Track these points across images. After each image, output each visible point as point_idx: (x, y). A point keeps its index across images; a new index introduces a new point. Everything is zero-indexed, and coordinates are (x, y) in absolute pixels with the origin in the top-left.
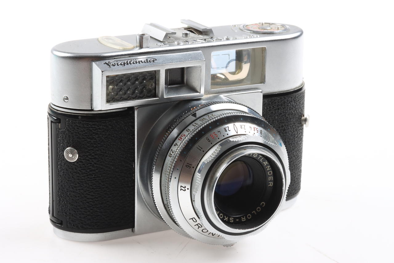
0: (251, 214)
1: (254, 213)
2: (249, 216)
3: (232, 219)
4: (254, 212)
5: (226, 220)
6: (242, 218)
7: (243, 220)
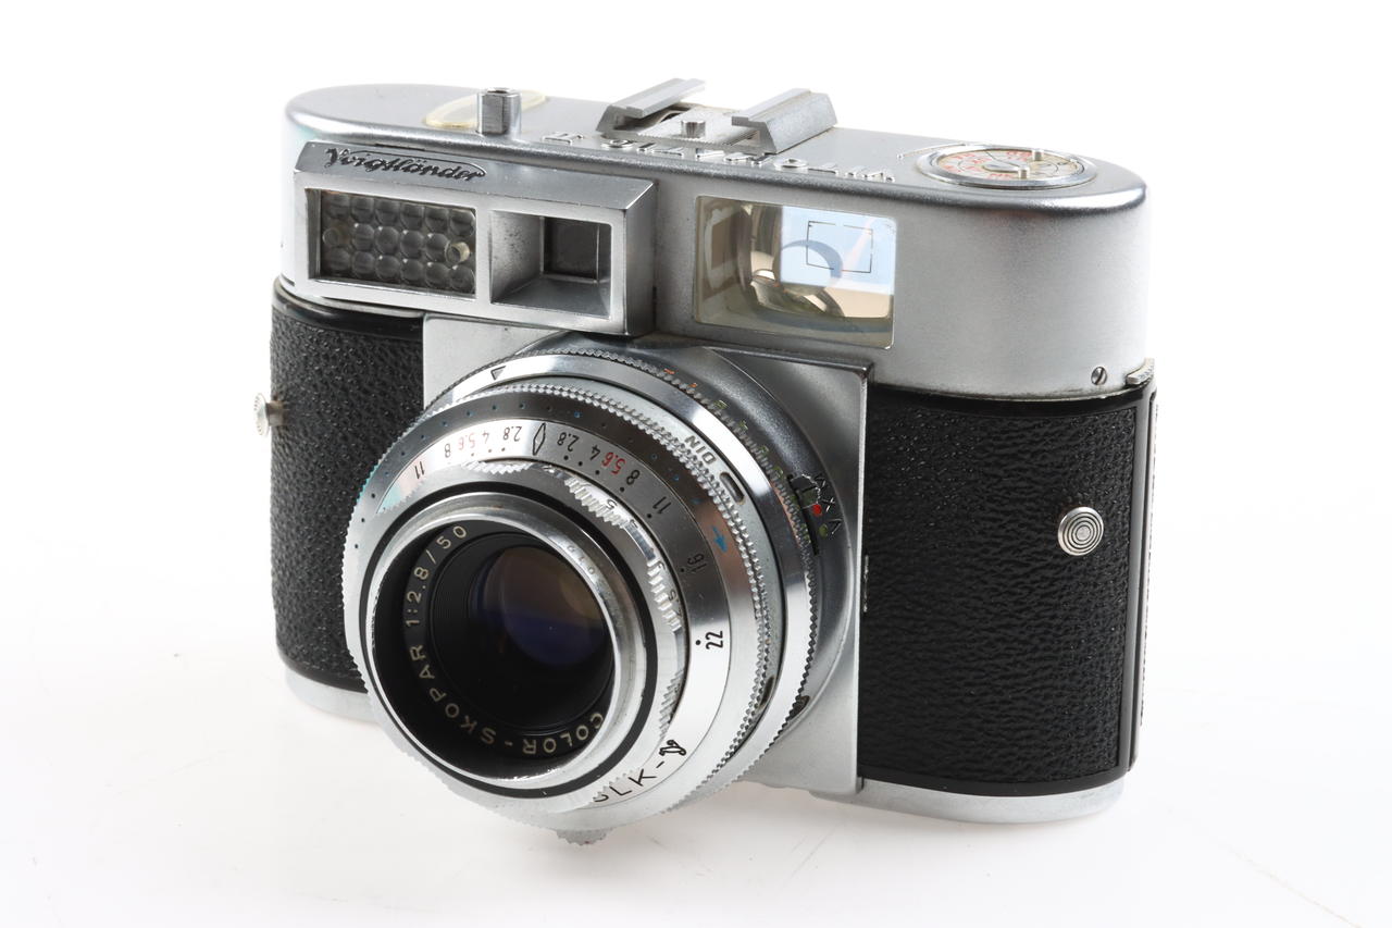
0: (556, 737)
1: (566, 738)
2: (550, 745)
3: (490, 734)
4: (568, 735)
5: (468, 728)
6: (525, 741)
7: (528, 749)
